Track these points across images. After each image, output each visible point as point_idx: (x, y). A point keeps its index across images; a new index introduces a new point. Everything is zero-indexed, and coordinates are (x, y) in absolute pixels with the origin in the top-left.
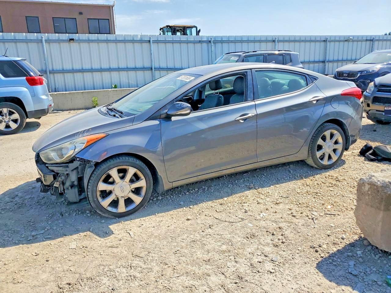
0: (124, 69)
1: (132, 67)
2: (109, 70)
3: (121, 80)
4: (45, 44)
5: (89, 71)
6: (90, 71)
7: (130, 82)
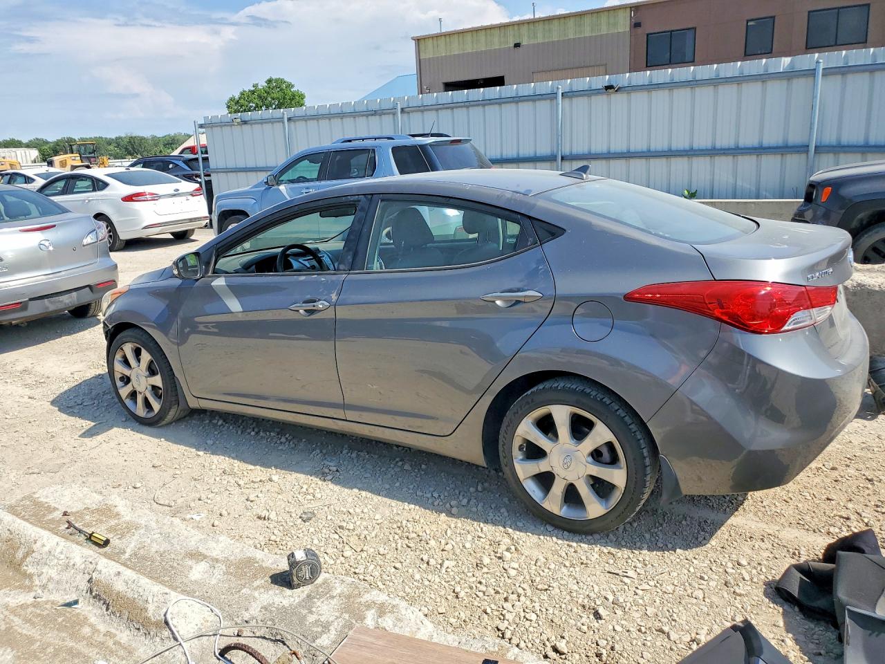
0: (726, 152)
1: (751, 146)
2: (689, 153)
3: (717, 177)
4: (560, 102)
5: (642, 155)
6: (645, 155)
7: (739, 183)
